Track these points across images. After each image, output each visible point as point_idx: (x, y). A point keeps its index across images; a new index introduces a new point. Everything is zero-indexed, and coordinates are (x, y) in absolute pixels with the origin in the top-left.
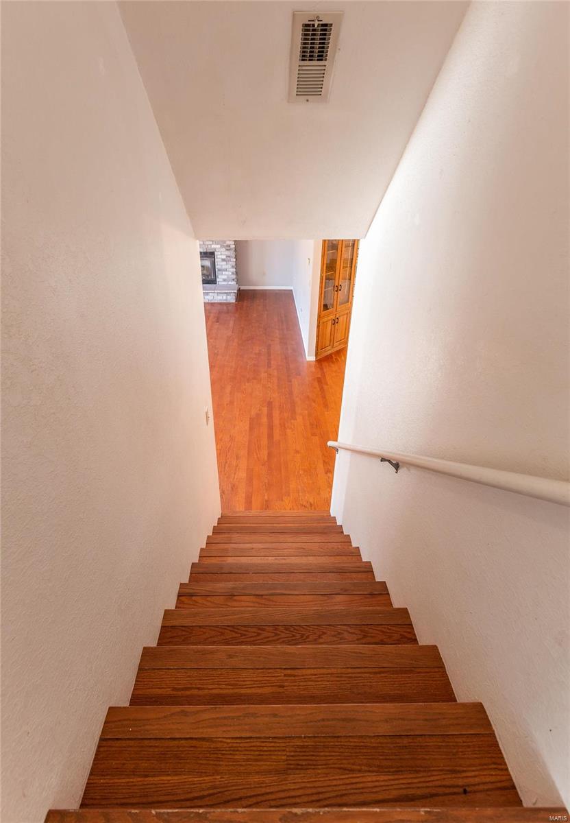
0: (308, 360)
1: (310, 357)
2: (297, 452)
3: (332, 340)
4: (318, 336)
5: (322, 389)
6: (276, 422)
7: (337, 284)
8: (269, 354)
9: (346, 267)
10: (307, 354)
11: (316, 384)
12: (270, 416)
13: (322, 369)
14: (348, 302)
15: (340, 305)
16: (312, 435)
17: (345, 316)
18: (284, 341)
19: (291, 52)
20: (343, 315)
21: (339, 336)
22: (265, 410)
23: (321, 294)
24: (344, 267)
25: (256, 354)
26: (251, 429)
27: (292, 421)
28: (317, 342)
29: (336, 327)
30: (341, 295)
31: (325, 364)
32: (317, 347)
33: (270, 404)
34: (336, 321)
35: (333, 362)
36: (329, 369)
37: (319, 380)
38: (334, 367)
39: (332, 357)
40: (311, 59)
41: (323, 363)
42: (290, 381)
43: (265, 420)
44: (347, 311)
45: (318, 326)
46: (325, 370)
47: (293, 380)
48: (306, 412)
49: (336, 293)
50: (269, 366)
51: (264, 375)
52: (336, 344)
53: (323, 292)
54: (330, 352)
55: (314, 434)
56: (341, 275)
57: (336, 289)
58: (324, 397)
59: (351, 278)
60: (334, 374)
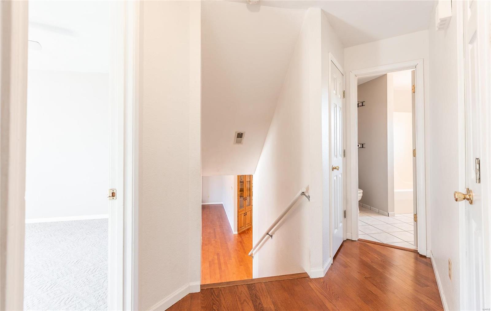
0: (234, 234)
1: (235, 232)
2: (234, 273)
3: (245, 223)
4: (238, 221)
5: (242, 246)
6: (222, 261)
7: (244, 197)
8: (215, 232)
9: (248, 190)
10: (233, 231)
11: (239, 244)
12: (219, 259)
13: (241, 237)
14: (250, 205)
15: (247, 206)
16: (240, 266)
17: (250, 212)
18: (221, 226)
19: (235, 137)
20: (249, 211)
21: (248, 222)
22: (216, 257)
23: (238, 201)
24: (247, 190)
25: (208, 233)
26: (210, 266)
27: (230, 261)
28: (238, 224)
29: (246, 217)
30: (247, 202)
31: (242, 235)
32: (238, 227)
33: (218, 254)
34: (246, 214)
35: (246, 234)
36: (245, 237)
37: (241, 242)
38: (247, 236)
39: (245, 232)
40: (239, 138)
41: (241, 235)
42: (227, 244)
43: (216, 261)
44: (250, 210)
45: (238, 216)
46: (243, 238)
47: (228, 243)
48: (236, 256)
49: (245, 201)
50: (215, 237)
51: (213, 242)
52: (246, 226)
53: (239, 200)
54: (244, 229)
55: (241, 265)
56: (246, 193)
57: (244, 199)
58: (244, 249)
59: (250, 195)
60: (247, 239)
